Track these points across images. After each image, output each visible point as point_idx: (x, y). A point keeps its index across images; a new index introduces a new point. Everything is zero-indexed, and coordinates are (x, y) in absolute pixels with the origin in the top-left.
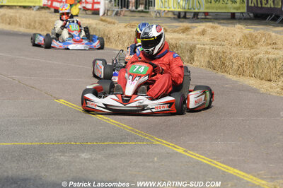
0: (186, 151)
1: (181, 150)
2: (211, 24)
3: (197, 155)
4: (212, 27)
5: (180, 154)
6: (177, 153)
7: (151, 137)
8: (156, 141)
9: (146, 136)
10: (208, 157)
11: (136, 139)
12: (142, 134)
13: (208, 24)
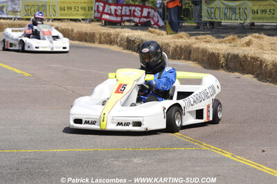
0: (234, 157)
1: (228, 155)
2: (257, 34)
3: (244, 159)
4: (258, 38)
5: (228, 158)
6: (225, 157)
7: (200, 143)
8: (205, 146)
9: (195, 142)
10: (255, 161)
11: (186, 145)
12: (191, 140)
13: (254, 34)
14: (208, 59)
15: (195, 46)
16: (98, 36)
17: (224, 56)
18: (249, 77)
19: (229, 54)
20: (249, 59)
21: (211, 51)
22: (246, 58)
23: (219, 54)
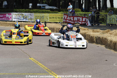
14: (91, 39)
15: (87, 33)
16: (55, 29)
17: (96, 38)
18: (103, 46)
19: (97, 37)
20: (104, 39)
21: (91, 35)
22: (103, 38)
23: (94, 37)
